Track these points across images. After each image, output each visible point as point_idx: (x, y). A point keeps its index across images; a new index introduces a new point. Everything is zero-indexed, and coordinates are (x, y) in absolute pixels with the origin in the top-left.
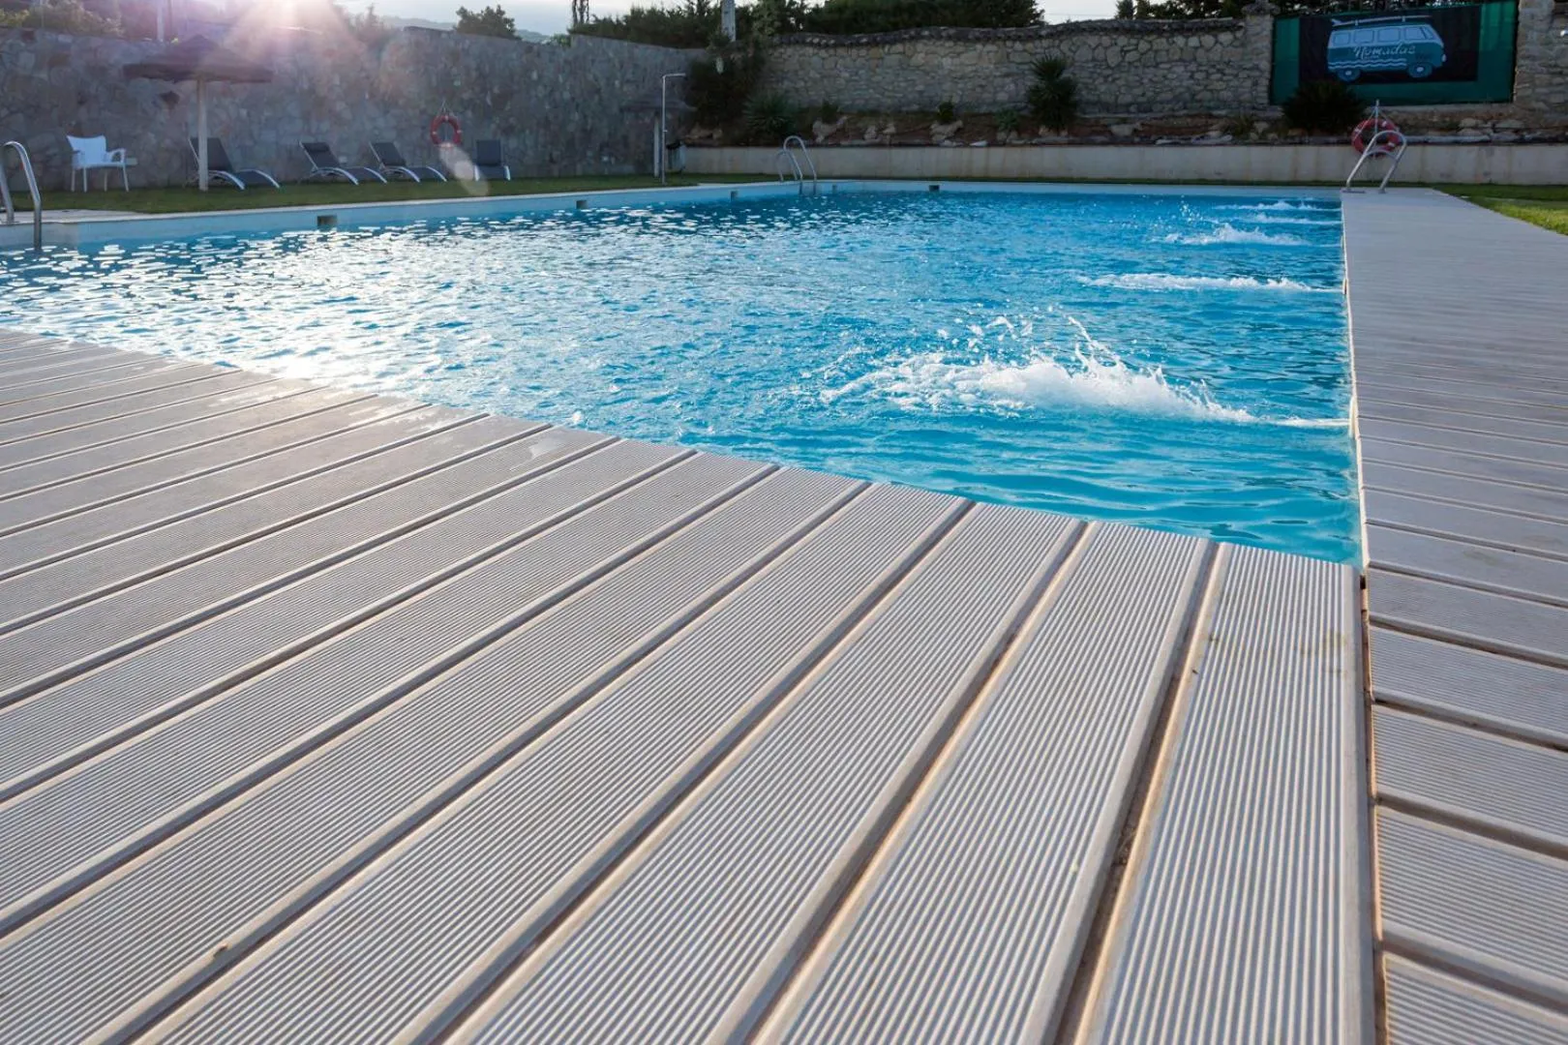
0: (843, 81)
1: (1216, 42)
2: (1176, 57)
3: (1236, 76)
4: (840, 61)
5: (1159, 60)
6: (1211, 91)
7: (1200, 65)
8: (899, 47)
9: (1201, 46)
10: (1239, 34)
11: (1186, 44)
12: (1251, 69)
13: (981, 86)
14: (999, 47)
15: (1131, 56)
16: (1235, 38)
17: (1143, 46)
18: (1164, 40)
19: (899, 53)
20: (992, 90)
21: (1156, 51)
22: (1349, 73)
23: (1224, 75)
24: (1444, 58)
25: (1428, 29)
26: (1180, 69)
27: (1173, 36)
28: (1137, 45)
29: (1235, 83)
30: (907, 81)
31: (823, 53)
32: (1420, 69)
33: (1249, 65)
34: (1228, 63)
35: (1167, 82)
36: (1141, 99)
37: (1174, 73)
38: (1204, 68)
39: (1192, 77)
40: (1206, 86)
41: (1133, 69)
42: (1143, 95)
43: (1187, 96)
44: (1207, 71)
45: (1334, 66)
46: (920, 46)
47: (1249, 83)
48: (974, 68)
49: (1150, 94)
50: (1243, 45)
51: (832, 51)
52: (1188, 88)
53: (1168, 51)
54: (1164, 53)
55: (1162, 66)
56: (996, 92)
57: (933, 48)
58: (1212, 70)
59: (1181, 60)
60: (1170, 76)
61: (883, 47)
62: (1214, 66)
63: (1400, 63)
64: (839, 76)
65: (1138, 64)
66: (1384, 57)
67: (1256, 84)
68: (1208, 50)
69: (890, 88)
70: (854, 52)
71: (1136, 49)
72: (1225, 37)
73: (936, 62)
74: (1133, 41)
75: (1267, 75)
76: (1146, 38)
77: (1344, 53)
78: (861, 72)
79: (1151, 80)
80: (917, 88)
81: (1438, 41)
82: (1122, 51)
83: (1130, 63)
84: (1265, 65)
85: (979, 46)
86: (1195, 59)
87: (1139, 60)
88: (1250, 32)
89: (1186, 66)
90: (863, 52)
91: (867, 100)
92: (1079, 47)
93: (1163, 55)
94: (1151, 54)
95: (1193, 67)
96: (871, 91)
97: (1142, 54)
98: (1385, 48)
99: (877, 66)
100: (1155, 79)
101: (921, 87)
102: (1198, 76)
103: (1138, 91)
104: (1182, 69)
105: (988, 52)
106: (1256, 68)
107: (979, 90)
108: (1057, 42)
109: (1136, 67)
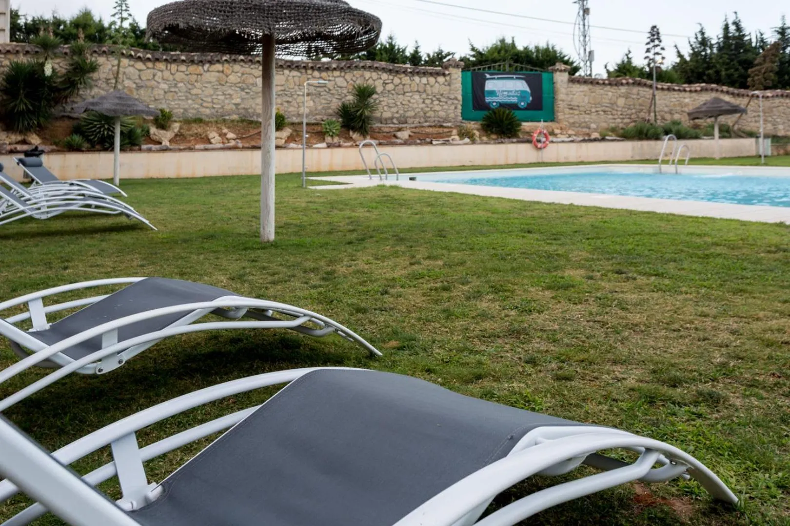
0: (162, 92)
1: (436, 82)
2: (416, 90)
3: (446, 102)
4: (159, 74)
5: (406, 90)
6: (434, 111)
7: (428, 95)
8: (218, 67)
9: (428, 84)
10: (448, 78)
11: (420, 81)
12: (454, 99)
13: (288, 102)
14: (301, 72)
15: (390, 87)
16: (446, 81)
17: (397, 81)
18: (408, 78)
19: (218, 72)
20: (296, 105)
21: (404, 85)
22: (494, 104)
23: (440, 101)
24: (531, 98)
25: (524, 82)
26: (417, 97)
27: (413, 75)
28: (392, 80)
29: (446, 107)
30: (224, 94)
31: (140, 65)
32: (522, 104)
33: (452, 97)
34: (442, 95)
35: (410, 105)
36: (397, 115)
37: (414, 99)
38: (430, 97)
39: (424, 102)
40: (431, 108)
41: (391, 95)
42: (397, 112)
43: (422, 114)
44: (431, 99)
45: (488, 99)
46: (237, 67)
47: (453, 107)
48: (282, 88)
49: (401, 112)
50: (449, 85)
51: (150, 65)
52: (422, 109)
53: (410, 85)
54: (408, 86)
55: (407, 94)
56: (299, 107)
57: (248, 70)
58: (434, 99)
59: (418, 91)
60: (412, 101)
61: (203, 65)
62: (434, 96)
63: (514, 100)
64: (158, 87)
65: (393, 92)
66: (509, 96)
67: (456, 108)
68: (432, 86)
69: (209, 100)
70: (174, 67)
71: (392, 82)
72: (441, 79)
73: (251, 81)
74: (391, 77)
75: (461, 103)
76: (398, 76)
77: (492, 93)
78: (181, 85)
79: (401, 103)
80: (233, 101)
81: (528, 89)
82: (384, 83)
83: (389, 91)
84: (460, 98)
85: (286, 72)
86: (425, 91)
87: (394, 90)
88: (453, 78)
89: (420, 95)
90: (183, 68)
91: (186, 110)
92: (357, 78)
93: (407, 89)
94: (401, 86)
95: (424, 96)
96: (190, 102)
97: (396, 86)
98: (509, 91)
99: (196, 81)
100: (404, 103)
101: (238, 101)
102: (428, 102)
103: (394, 110)
104: (418, 97)
105: (293, 77)
106: (456, 99)
107: (286, 104)
108: (343, 74)
109: (393, 94)
